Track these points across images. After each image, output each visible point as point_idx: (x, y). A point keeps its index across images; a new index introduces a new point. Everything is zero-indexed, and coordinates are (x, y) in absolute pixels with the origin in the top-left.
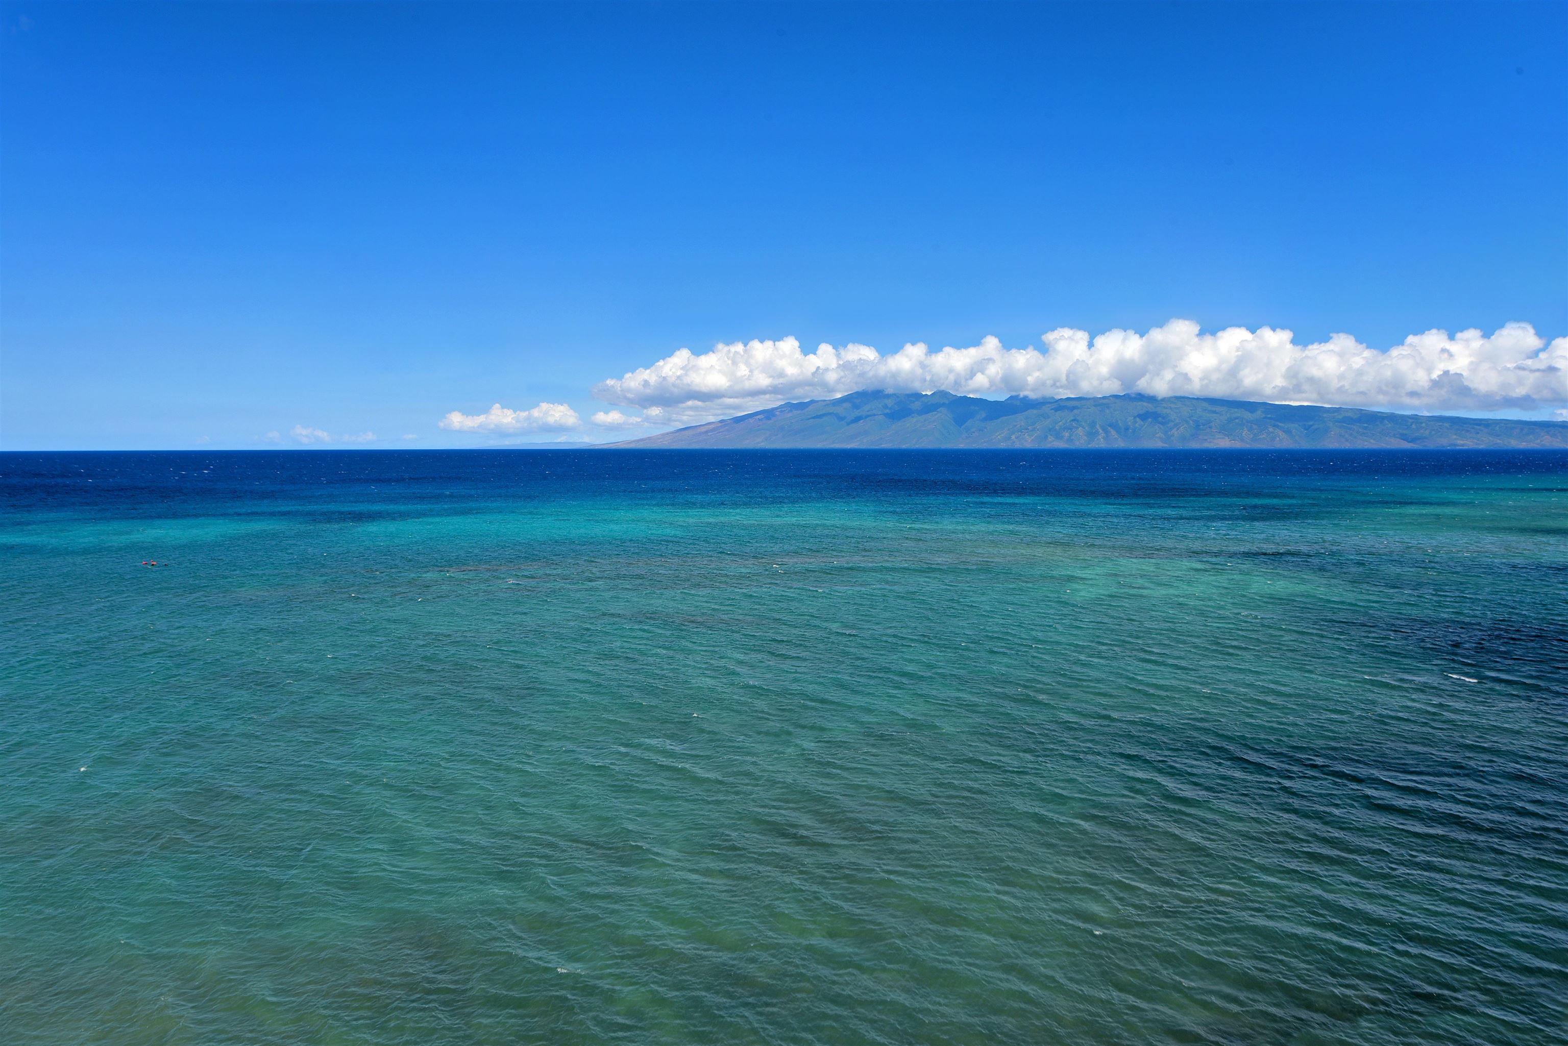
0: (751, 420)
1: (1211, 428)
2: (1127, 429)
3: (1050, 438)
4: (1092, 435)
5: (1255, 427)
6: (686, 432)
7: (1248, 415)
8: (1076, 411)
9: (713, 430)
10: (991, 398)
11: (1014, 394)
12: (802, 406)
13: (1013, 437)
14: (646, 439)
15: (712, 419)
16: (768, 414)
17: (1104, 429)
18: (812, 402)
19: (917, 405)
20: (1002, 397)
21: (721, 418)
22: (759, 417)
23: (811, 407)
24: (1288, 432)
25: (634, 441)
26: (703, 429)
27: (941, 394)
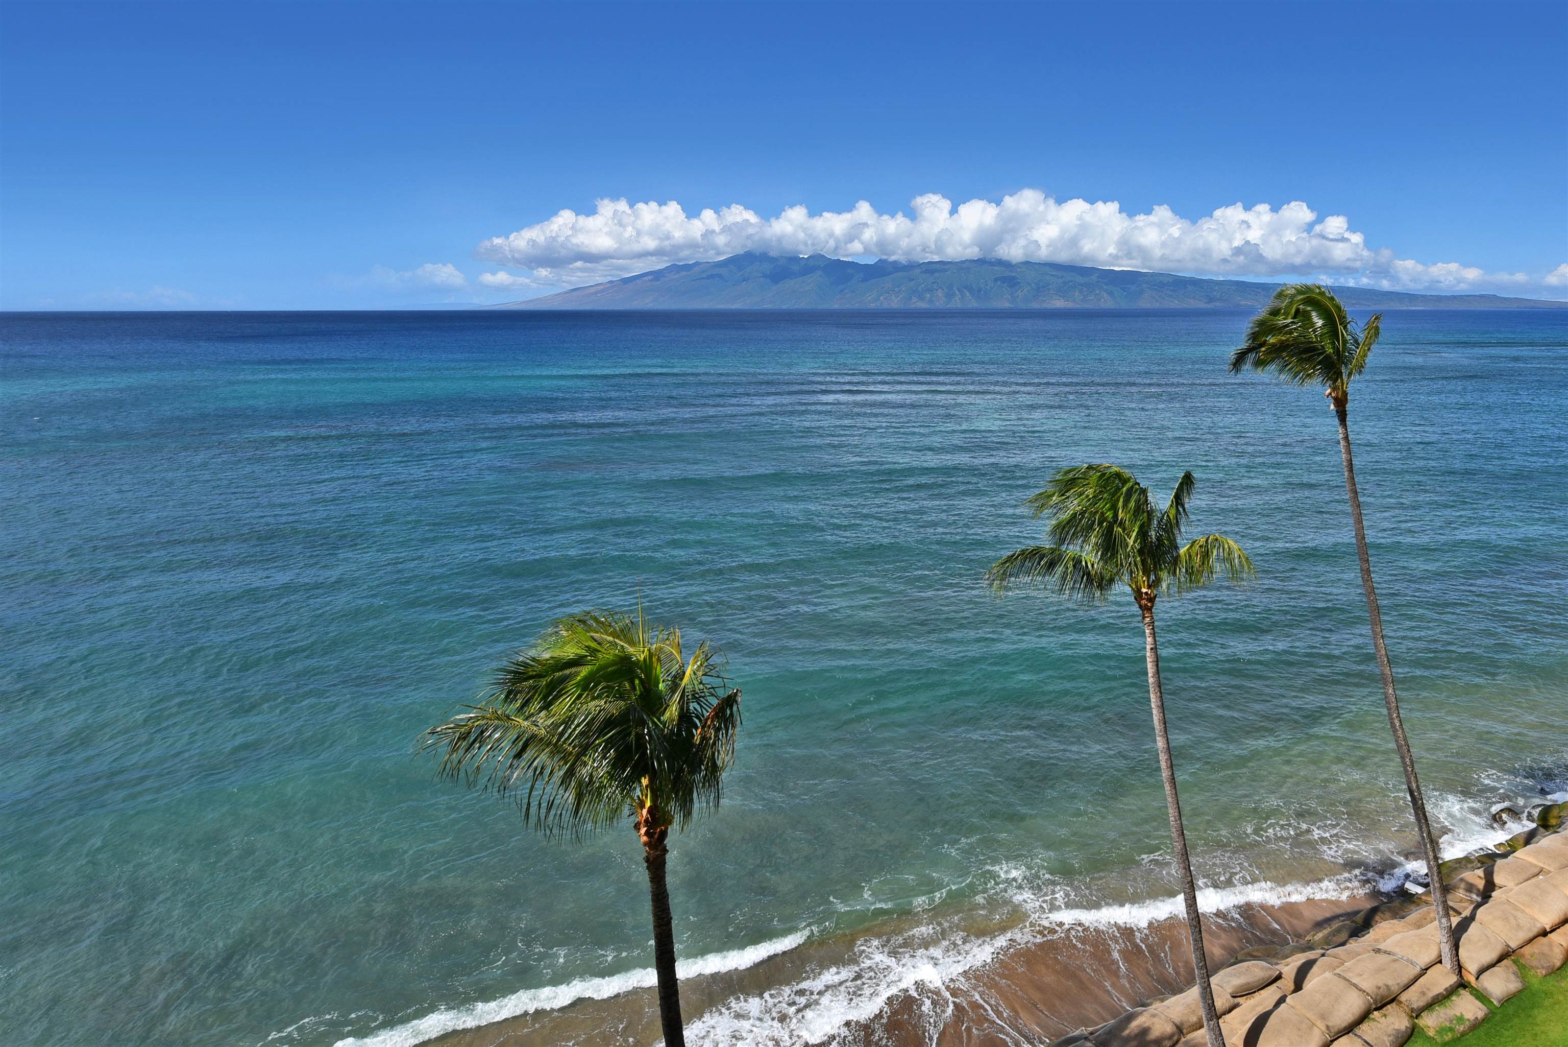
0: (638, 282)
1: (1049, 290)
2: (979, 291)
3: (914, 299)
4: (950, 296)
5: (1085, 289)
6: (576, 293)
7: (1080, 279)
8: (936, 274)
9: (602, 291)
10: (862, 262)
11: (884, 257)
12: (687, 267)
13: (882, 298)
14: (536, 300)
15: (600, 280)
16: (657, 275)
17: (959, 290)
18: (696, 264)
19: (795, 268)
20: (872, 261)
21: (610, 278)
22: (646, 278)
23: (696, 269)
24: (1111, 294)
25: (525, 302)
26: (593, 290)
27: (817, 258)
